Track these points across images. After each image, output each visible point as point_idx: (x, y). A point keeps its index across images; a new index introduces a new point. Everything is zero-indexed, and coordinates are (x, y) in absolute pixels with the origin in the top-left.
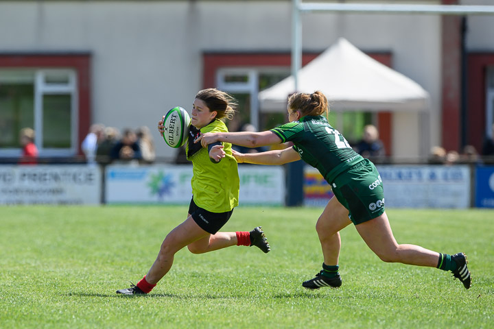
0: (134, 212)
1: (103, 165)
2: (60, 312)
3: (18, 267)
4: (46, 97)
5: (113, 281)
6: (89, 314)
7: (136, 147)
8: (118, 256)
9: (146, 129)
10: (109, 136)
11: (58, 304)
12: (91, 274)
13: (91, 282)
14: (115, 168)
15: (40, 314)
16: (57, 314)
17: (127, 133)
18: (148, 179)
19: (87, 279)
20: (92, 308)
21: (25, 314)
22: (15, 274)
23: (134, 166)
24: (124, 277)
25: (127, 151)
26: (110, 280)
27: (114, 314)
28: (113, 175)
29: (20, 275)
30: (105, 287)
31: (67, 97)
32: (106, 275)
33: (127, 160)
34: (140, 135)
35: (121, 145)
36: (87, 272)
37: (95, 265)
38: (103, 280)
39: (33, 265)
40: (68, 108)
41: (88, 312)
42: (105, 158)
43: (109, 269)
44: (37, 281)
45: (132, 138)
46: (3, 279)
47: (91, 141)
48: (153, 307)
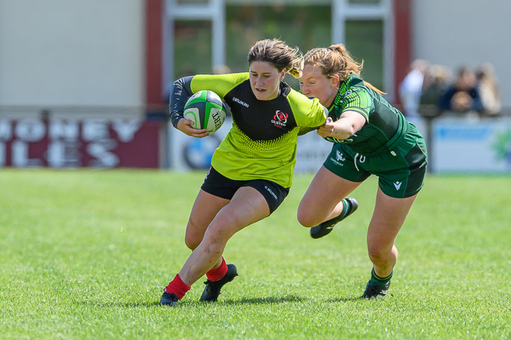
0: (472, 185)
1: (428, 119)
2: (368, 323)
3: (309, 261)
4: (350, 23)
5: (443, 280)
6: (407, 326)
7: (474, 93)
8: (449, 245)
9: (489, 68)
10: (437, 79)
11: (365, 313)
12: (412, 270)
13: (411, 282)
14: (446, 123)
15: (340, 325)
16: (363, 326)
17: (461, 73)
18: (492, 139)
19: (406, 278)
20: (413, 317)
21: (319, 325)
22: (304, 270)
23: (472, 121)
24: (458, 275)
25: (462, 100)
26: (438, 279)
27: (443, 326)
28: (443, 133)
29: (312, 272)
30: (431, 289)
31: (378, 23)
32: (431, 273)
33: (462, 112)
34: (480, 76)
35: (453, 91)
36: (405, 268)
37: (417, 258)
38: (428, 278)
39: (330, 257)
40: (379, 39)
41: (406, 323)
42: (431, 109)
43: (437, 263)
44: (336, 281)
45: (469, 80)
46: (289, 277)
47: (414, 82)
48: (498, 317)
